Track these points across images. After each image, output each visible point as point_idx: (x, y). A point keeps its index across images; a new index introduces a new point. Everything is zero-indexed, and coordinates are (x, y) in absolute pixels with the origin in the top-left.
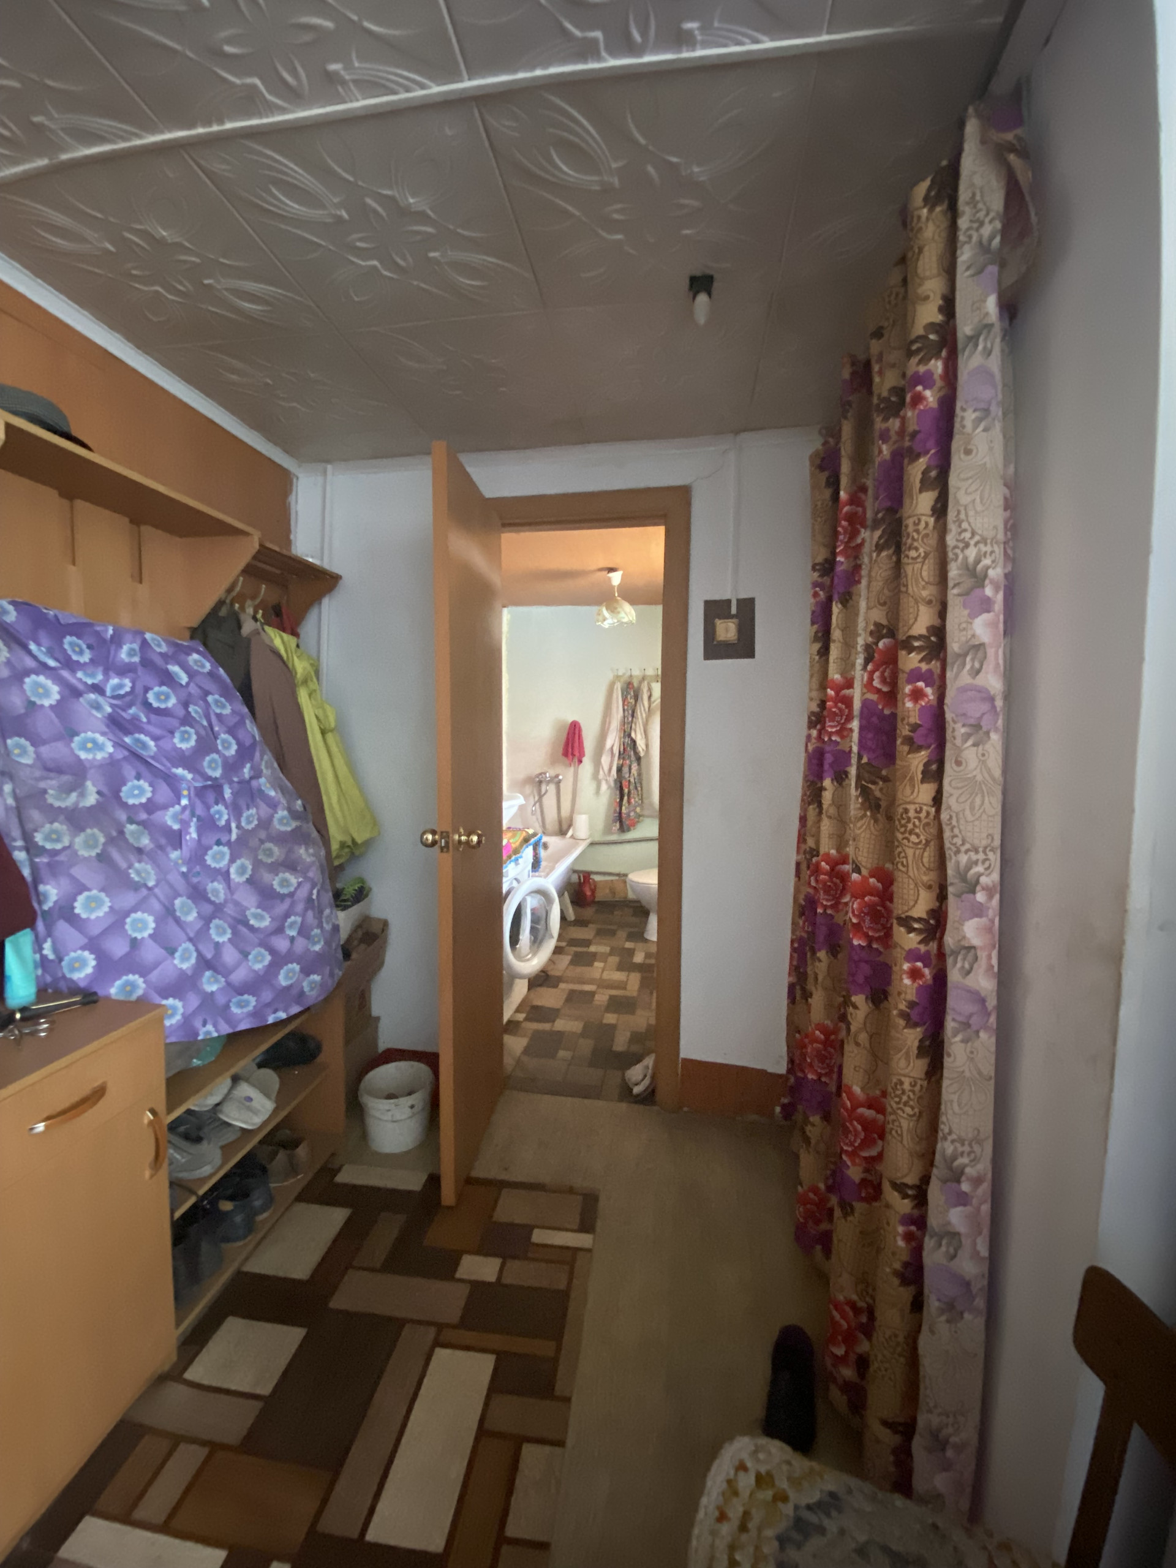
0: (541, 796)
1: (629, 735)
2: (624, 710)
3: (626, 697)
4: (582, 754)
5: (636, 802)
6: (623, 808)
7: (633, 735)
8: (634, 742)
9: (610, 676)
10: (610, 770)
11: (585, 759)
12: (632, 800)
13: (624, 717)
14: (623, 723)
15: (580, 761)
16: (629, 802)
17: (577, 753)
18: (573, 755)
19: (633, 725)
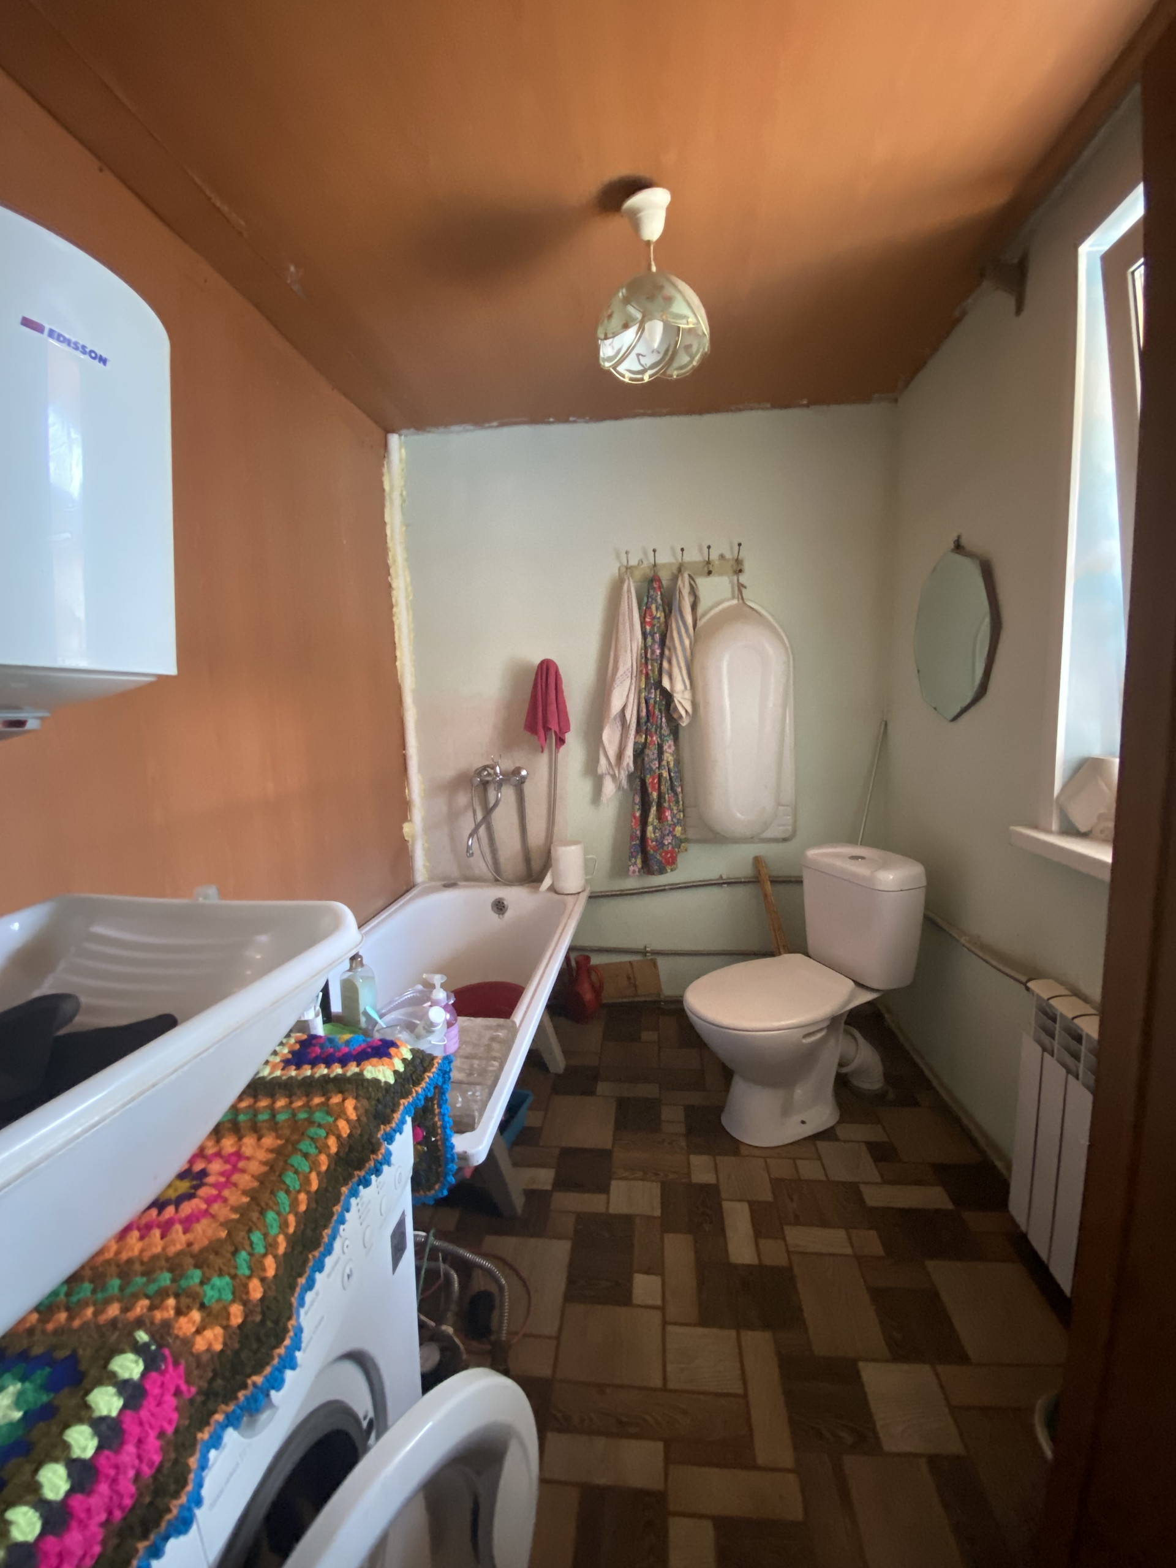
0: (488, 811)
1: (659, 684)
2: (644, 635)
3: (648, 608)
4: (564, 726)
5: (674, 816)
6: (650, 829)
7: (666, 683)
8: (668, 697)
9: (612, 569)
10: (620, 756)
11: (569, 737)
12: (668, 814)
13: (645, 648)
14: (645, 658)
15: (561, 741)
16: (660, 817)
17: (554, 727)
18: (547, 729)
19: (665, 664)
